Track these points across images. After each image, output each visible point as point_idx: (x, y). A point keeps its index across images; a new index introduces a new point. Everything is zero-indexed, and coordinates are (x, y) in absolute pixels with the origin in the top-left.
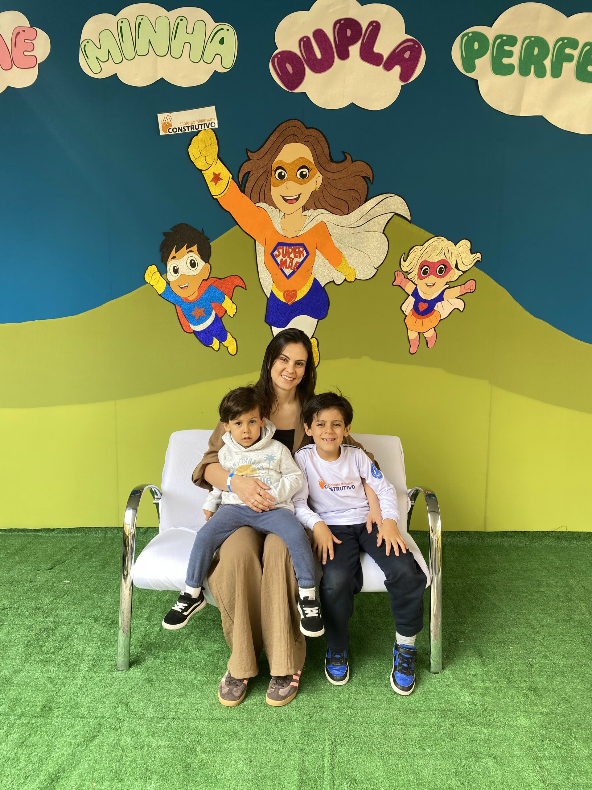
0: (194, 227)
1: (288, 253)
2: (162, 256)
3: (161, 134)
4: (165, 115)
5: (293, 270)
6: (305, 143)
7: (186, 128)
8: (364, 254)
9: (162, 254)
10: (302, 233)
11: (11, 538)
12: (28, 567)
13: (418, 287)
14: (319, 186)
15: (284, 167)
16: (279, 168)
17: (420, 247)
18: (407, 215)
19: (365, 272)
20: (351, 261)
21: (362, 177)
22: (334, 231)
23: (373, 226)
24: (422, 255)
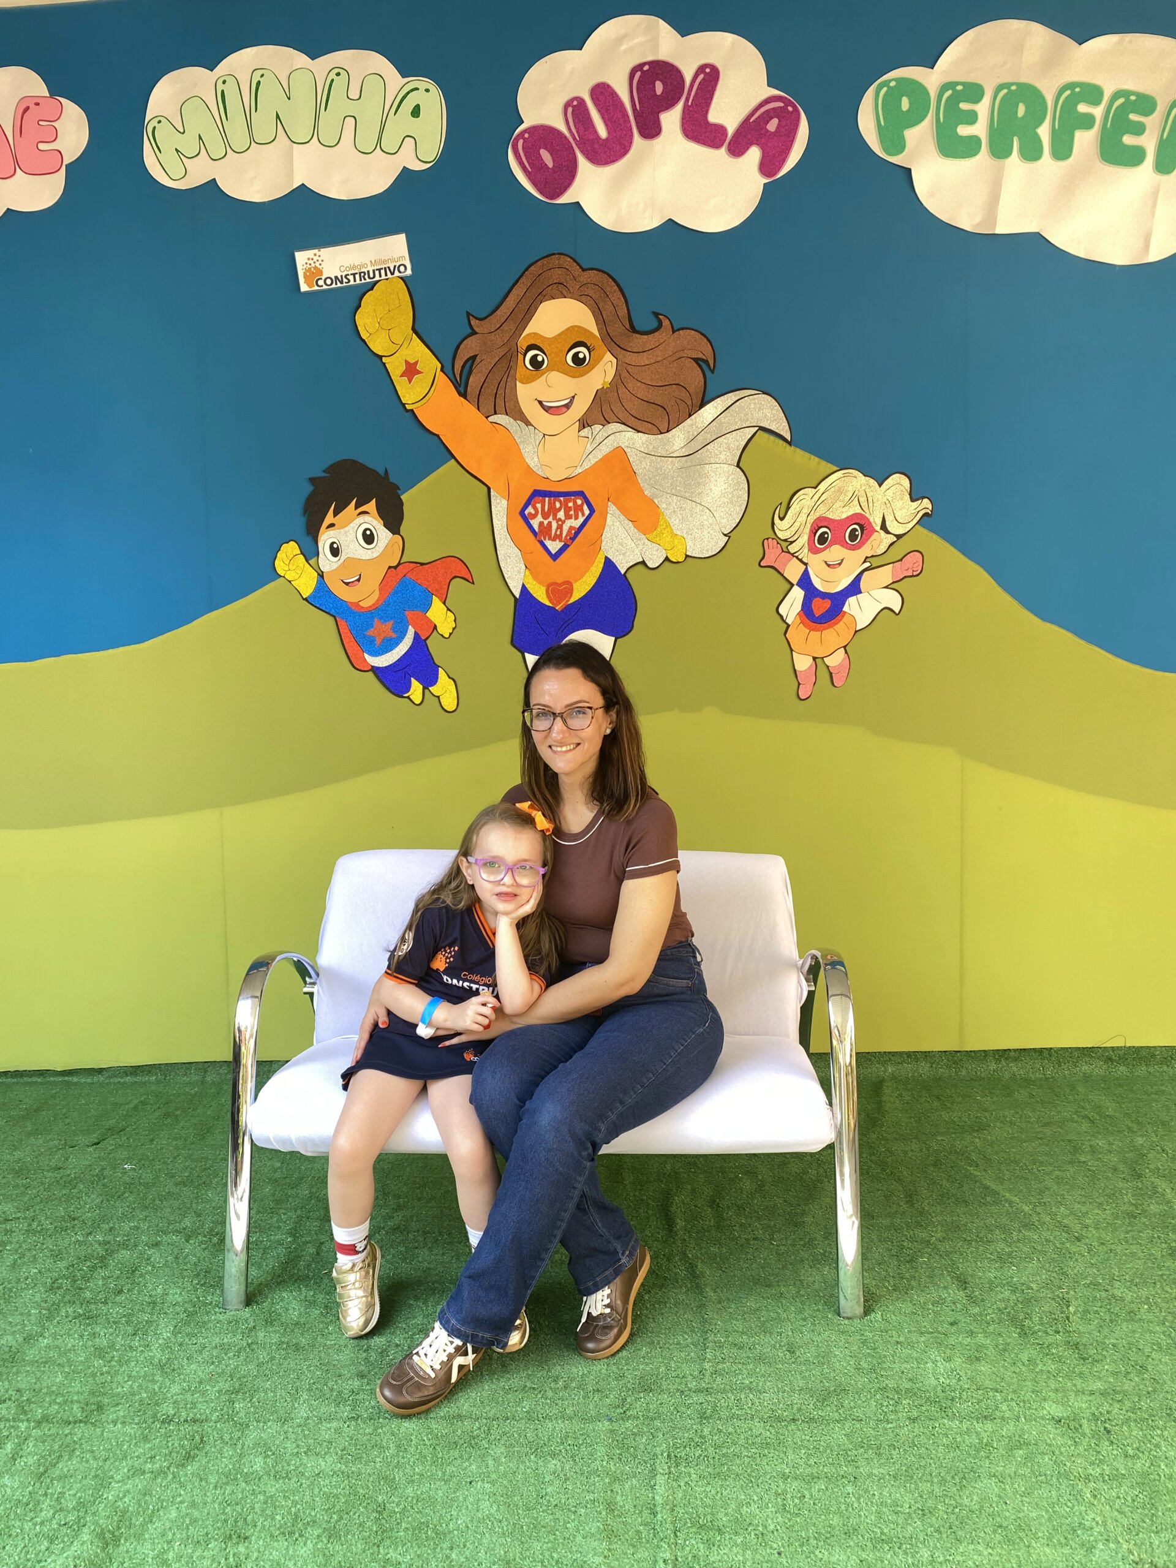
0: (369, 466)
2: (307, 525)
3: (302, 289)
4: (310, 253)
5: (562, 544)
6: (582, 297)
7: (351, 278)
8: (701, 507)
9: (308, 520)
10: (579, 470)
11: (16, 1088)
12: (51, 1142)
13: (809, 569)
14: (609, 379)
15: (541, 346)
16: (531, 347)
17: (811, 491)
18: (783, 428)
19: (705, 543)
20: (676, 523)
21: (693, 359)
22: (642, 465)
23: (717, 454)
24: (815, 507)
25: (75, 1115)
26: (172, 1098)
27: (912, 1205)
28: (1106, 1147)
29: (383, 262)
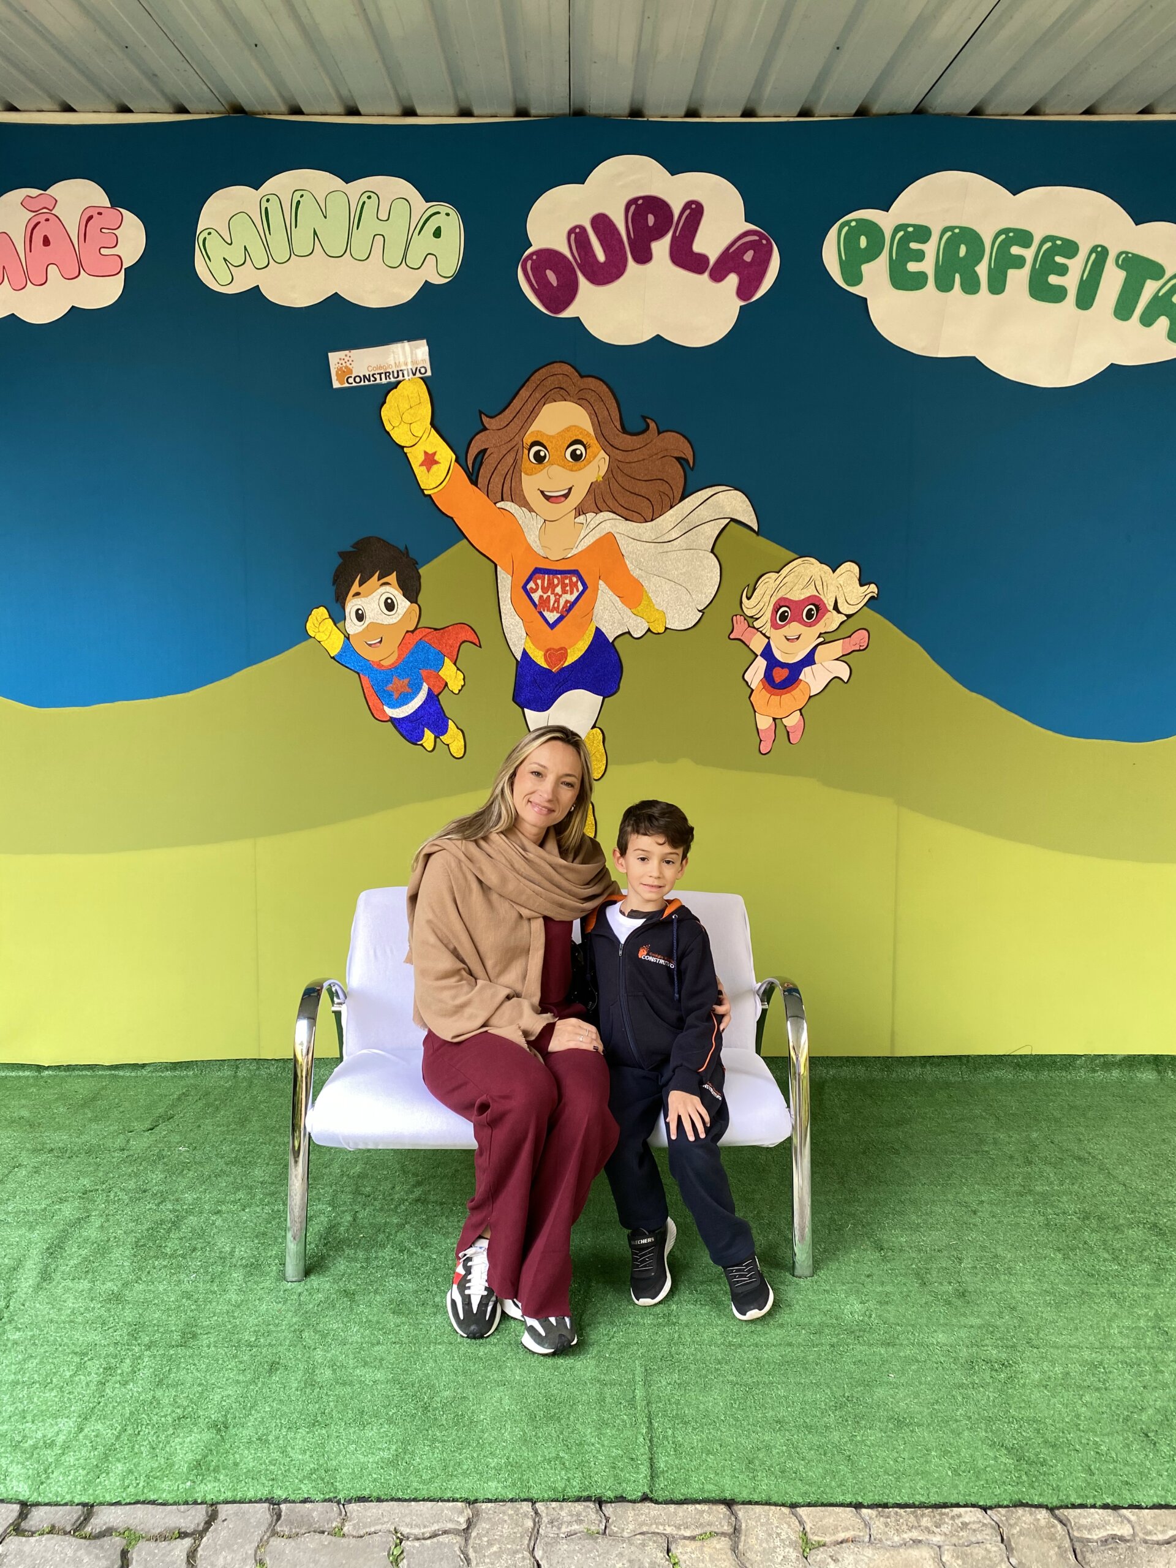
0: (391, 542)
1: (551, 586)
2: (336, 593)
3: (334, 387)
4: (341, 354)
5: (559, 615)
6: (580, 400)
7: (377, 377)
8: (680, 587)
9: (337, 589)
10: (574, 552)
11: (69, 1080)
12: (111, 1128)
13: (771, 642)
14: (602, 473)
15: (544, 442)
16: (536, 443)
17: (774, 575)
18: (751, 521)
19: (682, 617)
20: (658, 600)
21: (676, 458)
22: (630, 549)
23: (694, 541)
24: (778, 589)
25: (127, 1104)
26: (210, 1090)
27: (843, 1184)
28: (1007, 1139)
29: (406, 364)
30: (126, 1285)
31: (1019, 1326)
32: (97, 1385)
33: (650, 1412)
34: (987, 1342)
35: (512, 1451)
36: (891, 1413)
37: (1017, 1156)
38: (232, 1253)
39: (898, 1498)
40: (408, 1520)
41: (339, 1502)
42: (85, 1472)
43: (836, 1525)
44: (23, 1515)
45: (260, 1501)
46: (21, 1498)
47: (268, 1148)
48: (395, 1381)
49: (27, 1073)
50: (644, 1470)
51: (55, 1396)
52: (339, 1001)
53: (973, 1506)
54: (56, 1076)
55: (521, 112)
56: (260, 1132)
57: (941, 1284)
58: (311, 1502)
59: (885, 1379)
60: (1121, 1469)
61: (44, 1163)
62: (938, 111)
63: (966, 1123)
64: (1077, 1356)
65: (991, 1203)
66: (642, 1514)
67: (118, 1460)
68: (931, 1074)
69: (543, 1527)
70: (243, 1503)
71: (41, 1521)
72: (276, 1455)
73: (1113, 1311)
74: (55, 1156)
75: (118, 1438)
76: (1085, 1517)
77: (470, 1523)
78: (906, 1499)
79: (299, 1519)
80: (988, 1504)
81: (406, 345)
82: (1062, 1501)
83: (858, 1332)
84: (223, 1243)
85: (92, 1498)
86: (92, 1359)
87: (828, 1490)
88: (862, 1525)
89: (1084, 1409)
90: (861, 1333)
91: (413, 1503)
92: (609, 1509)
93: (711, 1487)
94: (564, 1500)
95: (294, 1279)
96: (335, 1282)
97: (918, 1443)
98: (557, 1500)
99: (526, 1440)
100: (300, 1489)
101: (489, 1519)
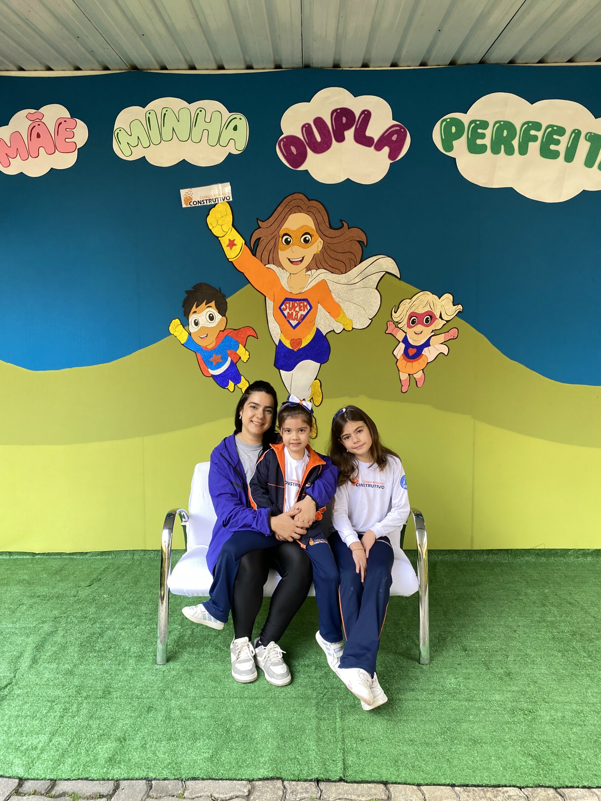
0: (212, 285)
1: (294, 307)
2: (184, 311)
3: (183, 207)
4: (187, 190)
5: (297, 322)
6: (308, 212)
7: (205, 201)
8: (360, 307)
9: (185, 309)
10: (305, 289)
11: (49, 560)
12: (69, 585)
13: (407, 335)
14: (320, 249)
15: (290, 234)
16: (286, 234)
17: (408, 301)
18: (397, 273)
19: (361, 323)
20: (349, 313)
21: (357, 241)
22: (334, 288)
23: (367, 284)
24: (410, 308)
25: (77, 573)
26: (120, 566)
27: (446, 616)
28: (532, 593)
29: (220, 195)
30: (75, 666)
31: (539, 691)
32: (59, 718)
33: (343, 735)
34: (521, 700)
35: (272, 753)
36: (470, 737)
37: (537, 601)
38: (130, 649)
39: (474, 782)
40: (217, 790)
41: (182, 780)
42: (52, 763)
43: (442, 796)
44: (20, 785)
45: (142, 779)
46: (20, 776)
47: (149, 596)
48: (212, 717)
49: (28, 557)
50: (340, 765)
51: (38, 723)
52: (185, 520)
53: (514, 786)
54: (43, 558)
55: (278, 66)
56: (145, 588)
57: (497, 669)
58: (168, 780)
59: (468, 719)
60: (592, 768)
61: (35, 603)
62: (492, 62)
63: (510, 585)
64: (569, 708)
65: (523, 626)
66: (340, 789)
67: (69, 757)
68: (492, 559)
69: (288, 795)
70: (133, 780)
71: (29, 788)
72: (150, 755)
73: (589, 683)
74: (41, 599)
75: (69, 745)
76: (573, 793)
77: (250, 792)
78: (478, 783)
79: (162, 789)
80: (522, 786)
81: (220, 185)
82: (561, 784)
83: (453, 694)
84: (125, 645)
85: (55, 776)
86: (57, 704)
87: (437, 777)
88: (455, 796)
89: (573, 736)
90: (455, 694)
91: (220, 781)
92: (322, 785)
93: (375, 774)
94: (299, 780)
95: (161, 664)
96: (182, 665)
97: (484, 753)
98: (295, 781)
99: (279, 748)
100: (162, 773)
101: (260, 790)
